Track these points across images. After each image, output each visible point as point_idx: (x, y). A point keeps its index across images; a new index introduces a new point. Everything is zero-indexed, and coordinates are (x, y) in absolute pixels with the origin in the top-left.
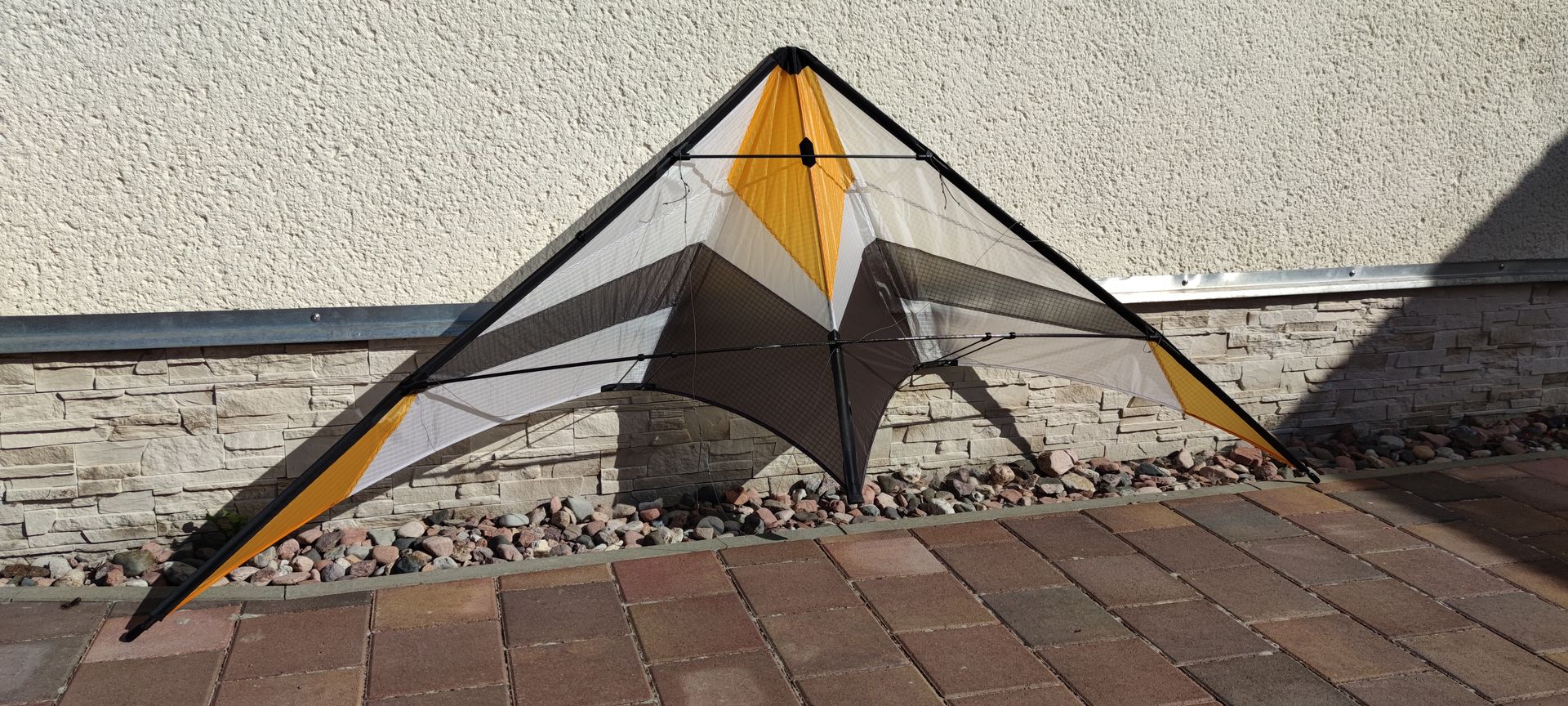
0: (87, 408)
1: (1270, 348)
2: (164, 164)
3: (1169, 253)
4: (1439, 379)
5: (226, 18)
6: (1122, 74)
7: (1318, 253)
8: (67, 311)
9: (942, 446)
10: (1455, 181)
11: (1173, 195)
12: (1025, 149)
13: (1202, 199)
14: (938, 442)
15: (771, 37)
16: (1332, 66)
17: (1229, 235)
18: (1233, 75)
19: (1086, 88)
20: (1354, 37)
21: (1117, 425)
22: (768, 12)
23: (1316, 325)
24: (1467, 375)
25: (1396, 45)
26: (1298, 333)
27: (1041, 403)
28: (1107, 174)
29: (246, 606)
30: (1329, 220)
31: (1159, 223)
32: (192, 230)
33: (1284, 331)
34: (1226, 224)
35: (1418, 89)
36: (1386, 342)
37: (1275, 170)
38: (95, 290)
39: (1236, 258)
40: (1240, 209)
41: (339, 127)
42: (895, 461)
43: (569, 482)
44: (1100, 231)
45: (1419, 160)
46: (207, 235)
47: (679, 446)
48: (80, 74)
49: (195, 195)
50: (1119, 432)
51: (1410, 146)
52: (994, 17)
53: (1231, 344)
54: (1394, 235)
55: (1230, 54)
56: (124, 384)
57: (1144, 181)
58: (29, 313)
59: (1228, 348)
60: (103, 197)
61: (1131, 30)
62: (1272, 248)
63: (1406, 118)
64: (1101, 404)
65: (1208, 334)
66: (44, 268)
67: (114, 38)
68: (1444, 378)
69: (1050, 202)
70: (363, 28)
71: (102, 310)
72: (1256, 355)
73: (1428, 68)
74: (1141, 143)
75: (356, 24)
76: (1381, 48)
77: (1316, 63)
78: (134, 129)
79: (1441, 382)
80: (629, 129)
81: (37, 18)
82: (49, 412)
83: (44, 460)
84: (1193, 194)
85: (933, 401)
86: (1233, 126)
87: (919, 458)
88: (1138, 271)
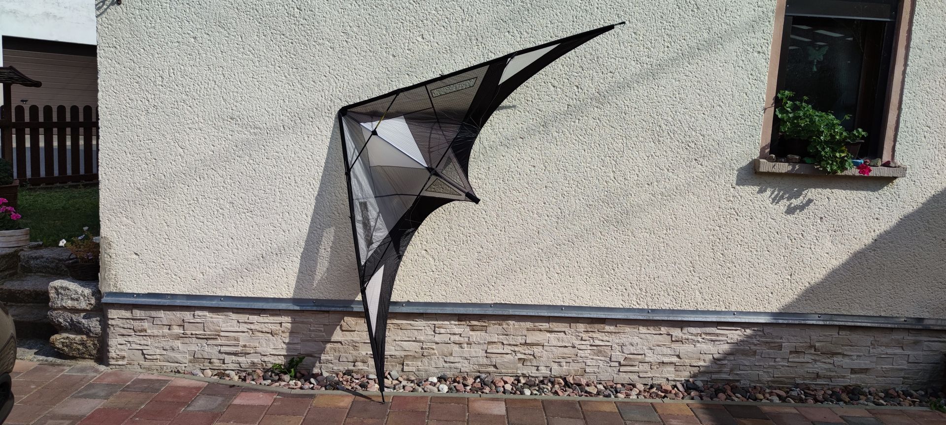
0: (246, 325)
1: (694, 342)
2: (275, 253)
3: (641, 299)
4: (787, 364)
5: (296, 210)
6: (616, 229)
7: (716, 304)
8: (243, 295)
9: (540, 368)
10: (789, 277)
11: (642, 276)
12: (574, 256)
13: (656, 279)
14: (538, 367)
15: (472, 215)
16: (718, 228)
17: (670, 294)
18: (668, 231)
19: (600, 234)
20: (728, 216)
21: (618, 368)
22: (471, 207)
23: (717, 335)
24: (803, 364)
25: (750, 220)
26: (708, 337)
27: (583, 355)
28: (611, 267)
29: (279, 394)
30: (722, 290)
31: (636, 287)
32: (280, 273)
33: (701, 336)
34: (669, 289)
35: (764, 238)
36: (755, 345)
37: (692, 269)
38: (252, 290)
39: (674, 304)
40: (675, 283)
41: (326, 243)
42: (519, 372)
43: (392, 365)
44: (609, 289)
45: (767, 267)
46: (284, 274)
47: (433, 357)
48: (254, 226)
49: (282, 263)
50: (619, 371)
51: (762, 262)
52: (559, 208)
53: (673, 339)
54: (757, 299)
55: (666, 223)
56: (256, 319)
57: (628, 270)
58: (233, 295)
59: (673, 341)
60: (257, 262)
61: (619, 213)
62: (693, 300)
63: (759, 250)
64: (611, 358)
65: (661, 334)
66: (239, 282)
67: (265, 217)
68: (789, 364)
69: (585, 276)
70: (336, 213)
71: (253, 296)
72: (687, 345)
73: (769, 229)
74: (625, 255)
75: (334, 212)
76: (742, 221)
77: (710, 227)
78: (267, 242)
79: (788, 366)
80: (420, 245)
81: (245, 211)
82: (235, 326)
83: (232, 340)
84: (651, 276)
85: (535, 350)
86: (670, 250)
87: (530, 372)
88: (627, 306)
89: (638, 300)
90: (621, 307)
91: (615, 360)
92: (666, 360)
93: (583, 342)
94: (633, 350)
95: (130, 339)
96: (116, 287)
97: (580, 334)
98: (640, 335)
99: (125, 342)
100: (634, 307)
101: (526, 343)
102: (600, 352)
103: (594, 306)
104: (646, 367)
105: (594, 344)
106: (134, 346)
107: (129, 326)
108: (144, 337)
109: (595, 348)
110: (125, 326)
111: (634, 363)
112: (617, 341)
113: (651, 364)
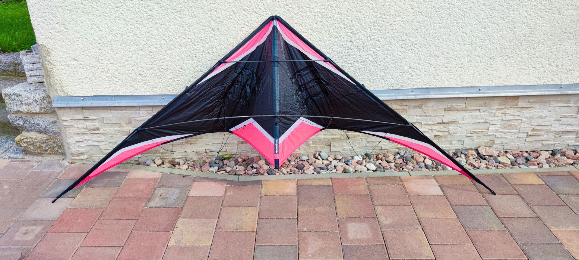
3: (556, 76)
9: (453, 142)
11: (561, 53)
12: (497, 38)
21: (525, 138)
28: (532, 46)
29: (229, 182)
31: (553, 64)
44: (527, 67)
47: (357, 138)
48: (184, 27)
50: (526, 141)
57: (548, 48)
58: (173, 94)
59: (578, 112)
60: (191, 61)
64: (519, 130)
65: (569, 106)
69: (505, 57)
74: (548, 34)
78: (199, 42)
85: (451, 127)
88: (541, 82)
89: (553, 77)
90: (536, 84)
91: (524, 131)
92: (570, 129)
93: (496, 118)
94: (541, 122)
95: (85, 137)
96: (63, 92)
97: (493, 111)
98: (550, 109)
99: (81, 140)
100: (549, 83)
101: (443, 122)
102: (511, 125)
103: (510, 85)
104: (551, 136)
105: (505, 119)
106: (90, 143)
107: (82, 126)
108: (99, 135)
109: (506, 122)
110: (79, 126)
111: (540, 133)
112: (528, 115)
113: (556, 133)
